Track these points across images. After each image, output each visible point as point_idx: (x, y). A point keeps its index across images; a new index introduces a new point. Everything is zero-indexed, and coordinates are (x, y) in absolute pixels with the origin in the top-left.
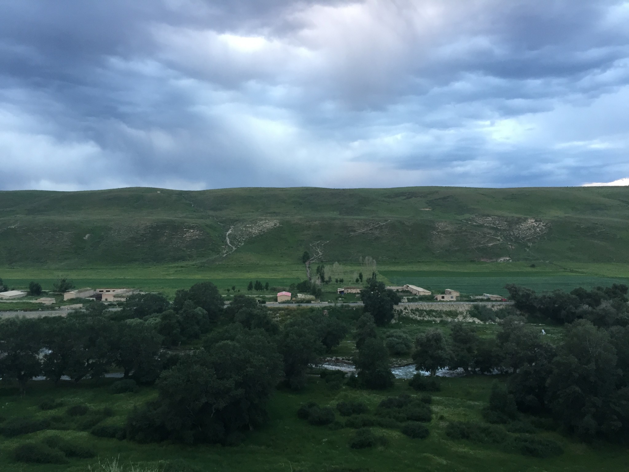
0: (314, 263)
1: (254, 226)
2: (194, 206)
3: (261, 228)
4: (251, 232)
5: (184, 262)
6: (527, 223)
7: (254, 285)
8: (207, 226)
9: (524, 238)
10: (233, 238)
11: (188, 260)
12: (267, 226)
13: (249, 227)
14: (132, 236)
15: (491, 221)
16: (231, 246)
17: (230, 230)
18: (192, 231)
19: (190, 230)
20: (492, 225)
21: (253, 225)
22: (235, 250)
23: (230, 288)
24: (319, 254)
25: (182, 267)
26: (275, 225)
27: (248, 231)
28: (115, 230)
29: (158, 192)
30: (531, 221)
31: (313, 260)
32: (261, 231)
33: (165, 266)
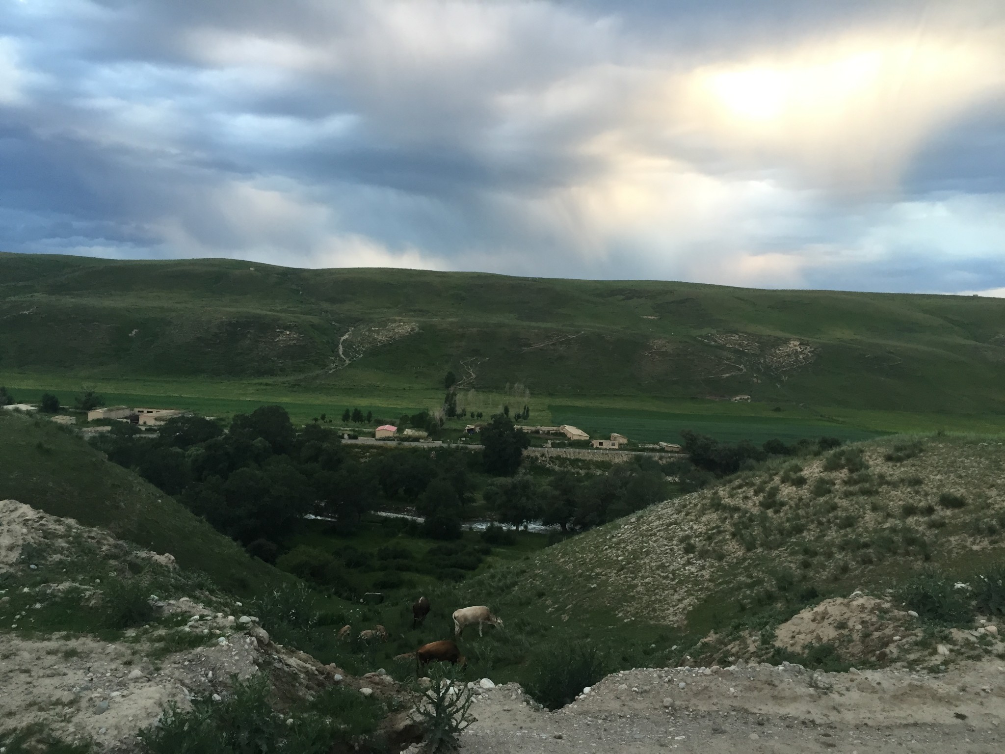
0: (461, 389)
2: (302, 294)
3: (391, 333)
4: (376, 339)
5: (272, 377)
6: (788, 347)
9: (777, 369)
10: (348, 345)
11: (279, 375)
12: (400, 331)
14: (199, 335)
15: (737, 340)
16: (344, 358)
17: (347, 334)
18: (288, 333)
19: (286, 331)
20: (737, 347)
21: (381, 328)
22: (349, 364)
24: (471, 376)
25: (267, 384)
26: (412, 330)
27: (372, 336)
28: (176, 325)
30: (794, 345)
32: (391, 337)
33: (244, 382)
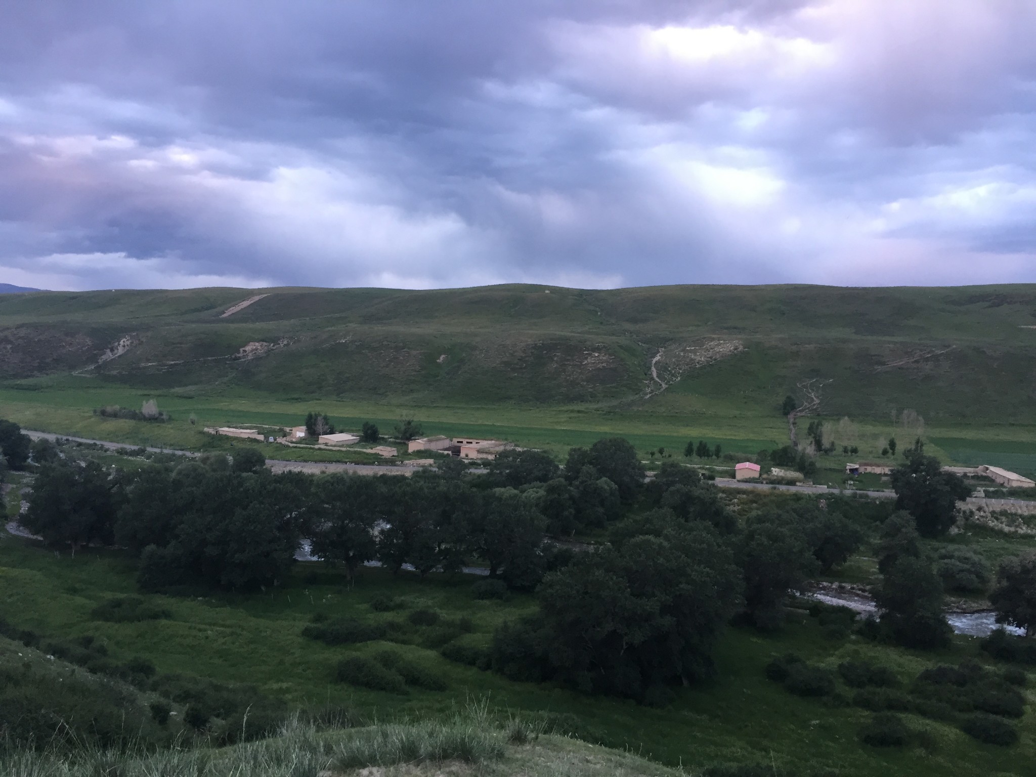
0: (802, 416)
1: (699, 349)
2: (601, 315)
3: (710, 353)
4: (693, 360)
5: (582, 403)
7: (695, 447)
8: (621, 347)
10: (663, 368)
11: (590, 401)
12: (721, 350)
13: (690, 351)
14: (505, 359)
16: (660, 381)
17: (658, 355)
18: (596, 355)
19: (594, 354)
21: (697, 348)
22: (666, 388)
23: (655, 450)
24: (813, 400)
25: (579, 412)
26: (735, 349)
27: (688, 357)
28: (481, 350)
29: (547, 292)
31: (800, 411)
32: (711, 358)
33: (554, 409)
